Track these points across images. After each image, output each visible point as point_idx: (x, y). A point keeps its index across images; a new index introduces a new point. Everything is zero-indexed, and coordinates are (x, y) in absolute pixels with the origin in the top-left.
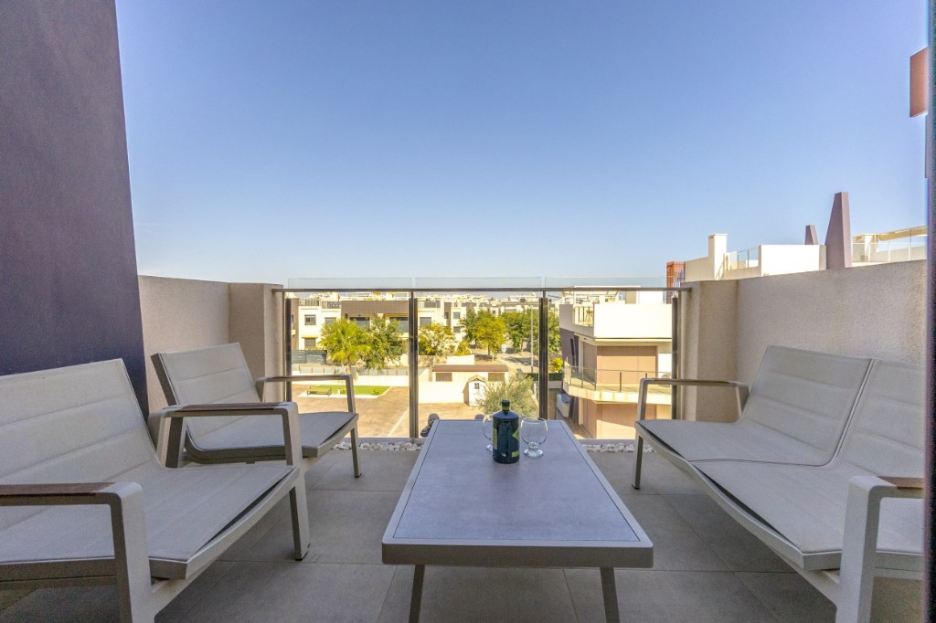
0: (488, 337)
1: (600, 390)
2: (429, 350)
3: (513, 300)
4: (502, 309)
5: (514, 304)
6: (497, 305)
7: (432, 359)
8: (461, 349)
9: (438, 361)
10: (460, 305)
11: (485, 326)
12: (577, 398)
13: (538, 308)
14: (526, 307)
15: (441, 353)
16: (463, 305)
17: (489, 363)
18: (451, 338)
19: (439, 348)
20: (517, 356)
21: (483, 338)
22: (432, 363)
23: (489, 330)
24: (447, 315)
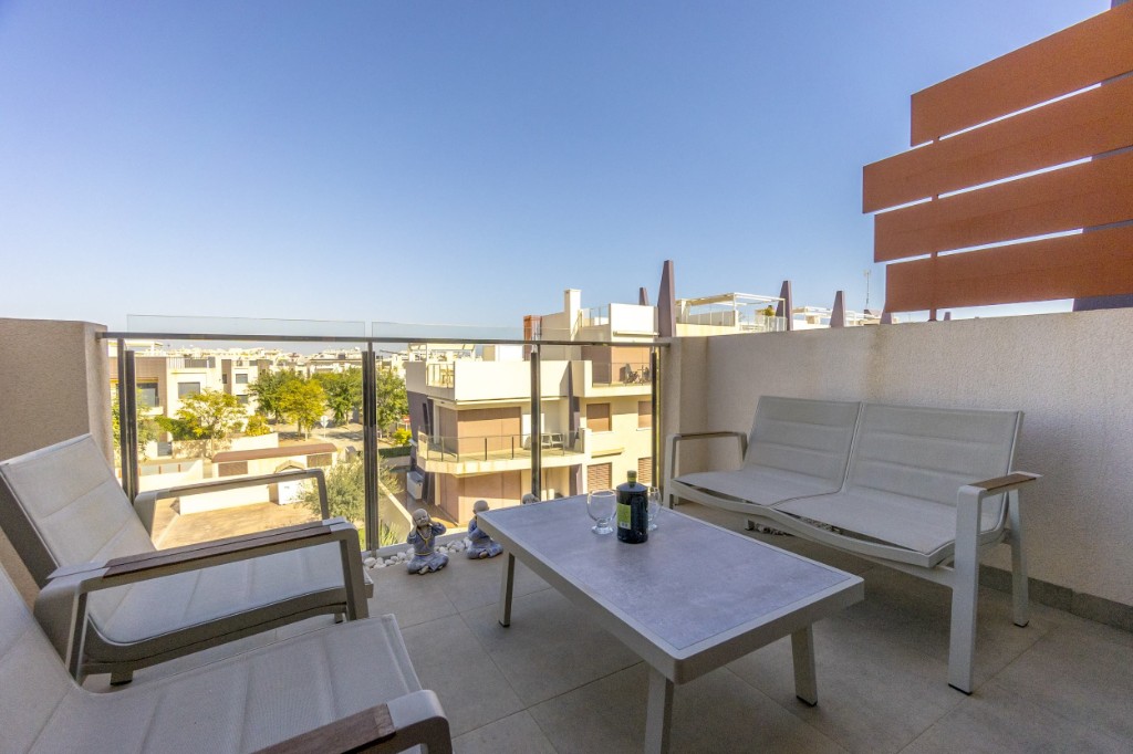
0: (298, 407)
1: (463, 461)
2: (199, 431)
3: (327, 357)
4: (312, 368)
5: (329, 362)
6: (304, 361)
7: (205, 444)
8: (252, 426)
9: (216, 447)
10: (246, 364)
11: (293, 392)
12: (433, 474)
13: (360, 367)
14: (347, 366)
15: (220, 435)
16: (252, 363)
17: (300, 443)
18: (239, 412)
19: (217, 427)
20: (341, 430)
21: (290, 410)
22: (205, 451)
23: (300, 398)
24: (226, 379)
